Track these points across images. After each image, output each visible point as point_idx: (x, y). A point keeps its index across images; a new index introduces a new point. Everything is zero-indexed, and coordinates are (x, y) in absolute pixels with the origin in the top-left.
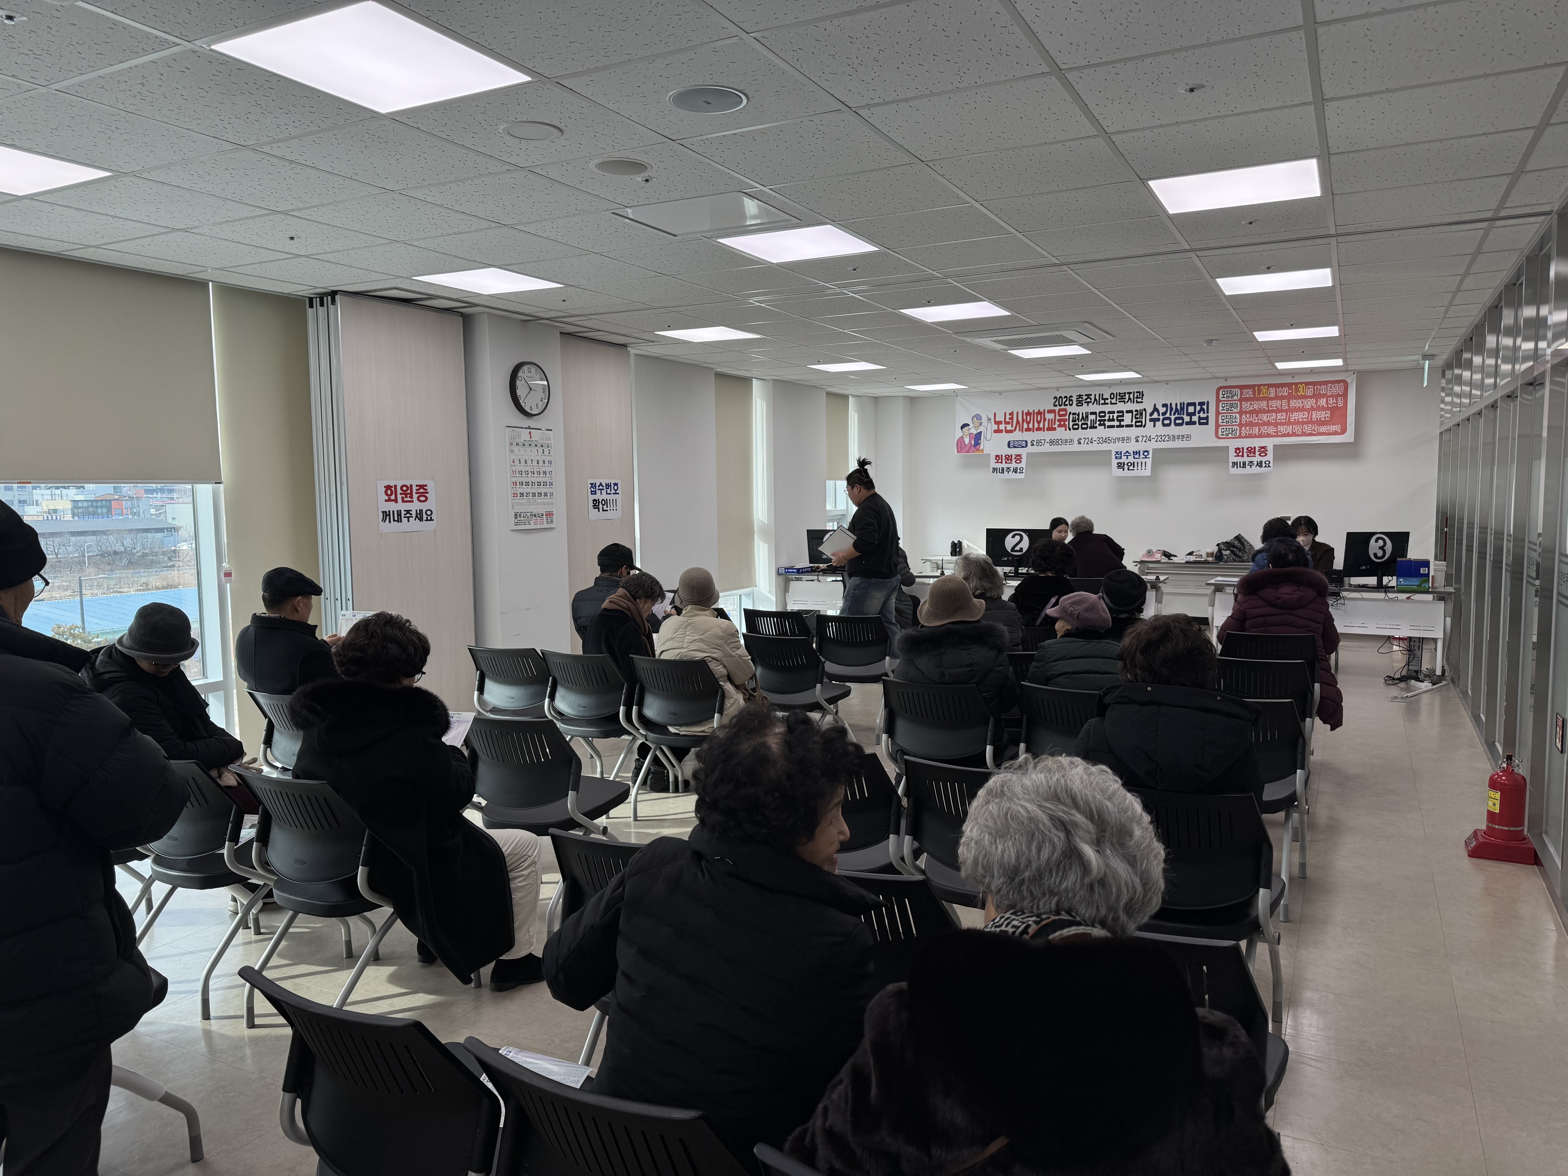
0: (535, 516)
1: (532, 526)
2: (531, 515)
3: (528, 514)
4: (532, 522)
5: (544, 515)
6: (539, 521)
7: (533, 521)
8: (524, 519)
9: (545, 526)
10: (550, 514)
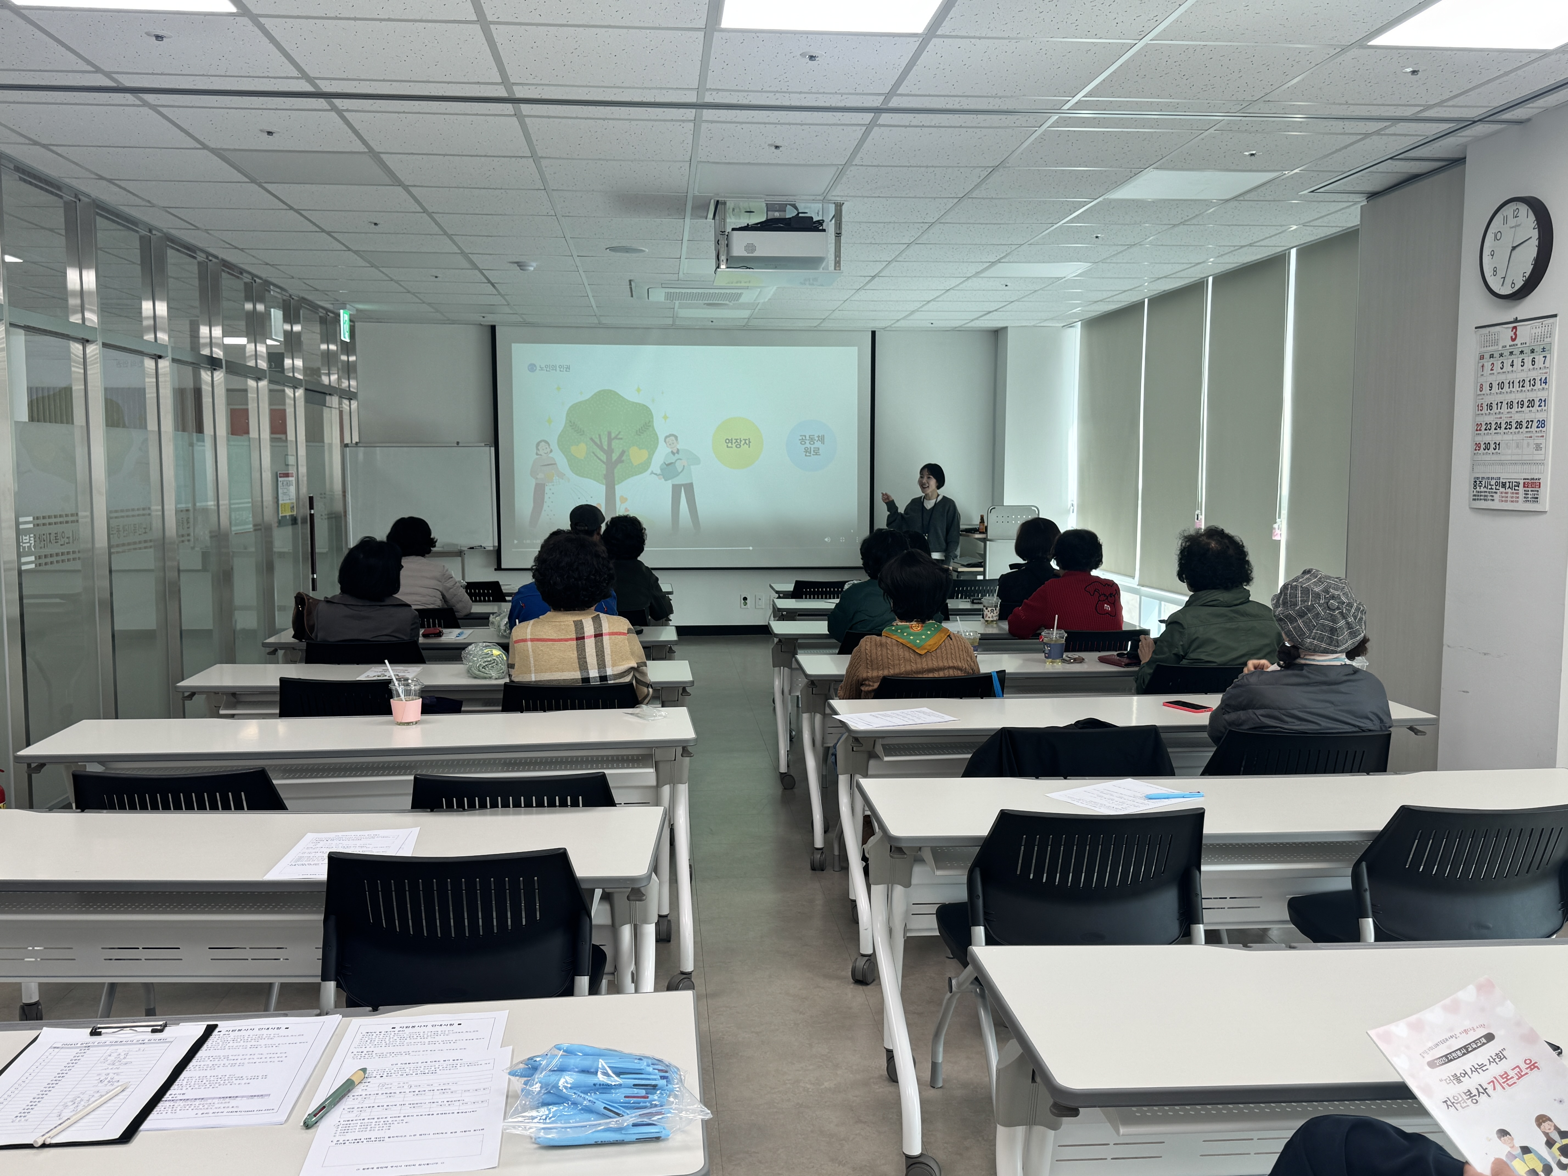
0: (1504, 485)
1: (1497, 505)
2: (1497, 484)
3: (1493, 482)
4: (1496, 497)
5: (1521, 485)
6: (1509, 495)
7: (1499, 494)
8: (1485, 490)
9: (1521, 506)
10: (1533, 485)
